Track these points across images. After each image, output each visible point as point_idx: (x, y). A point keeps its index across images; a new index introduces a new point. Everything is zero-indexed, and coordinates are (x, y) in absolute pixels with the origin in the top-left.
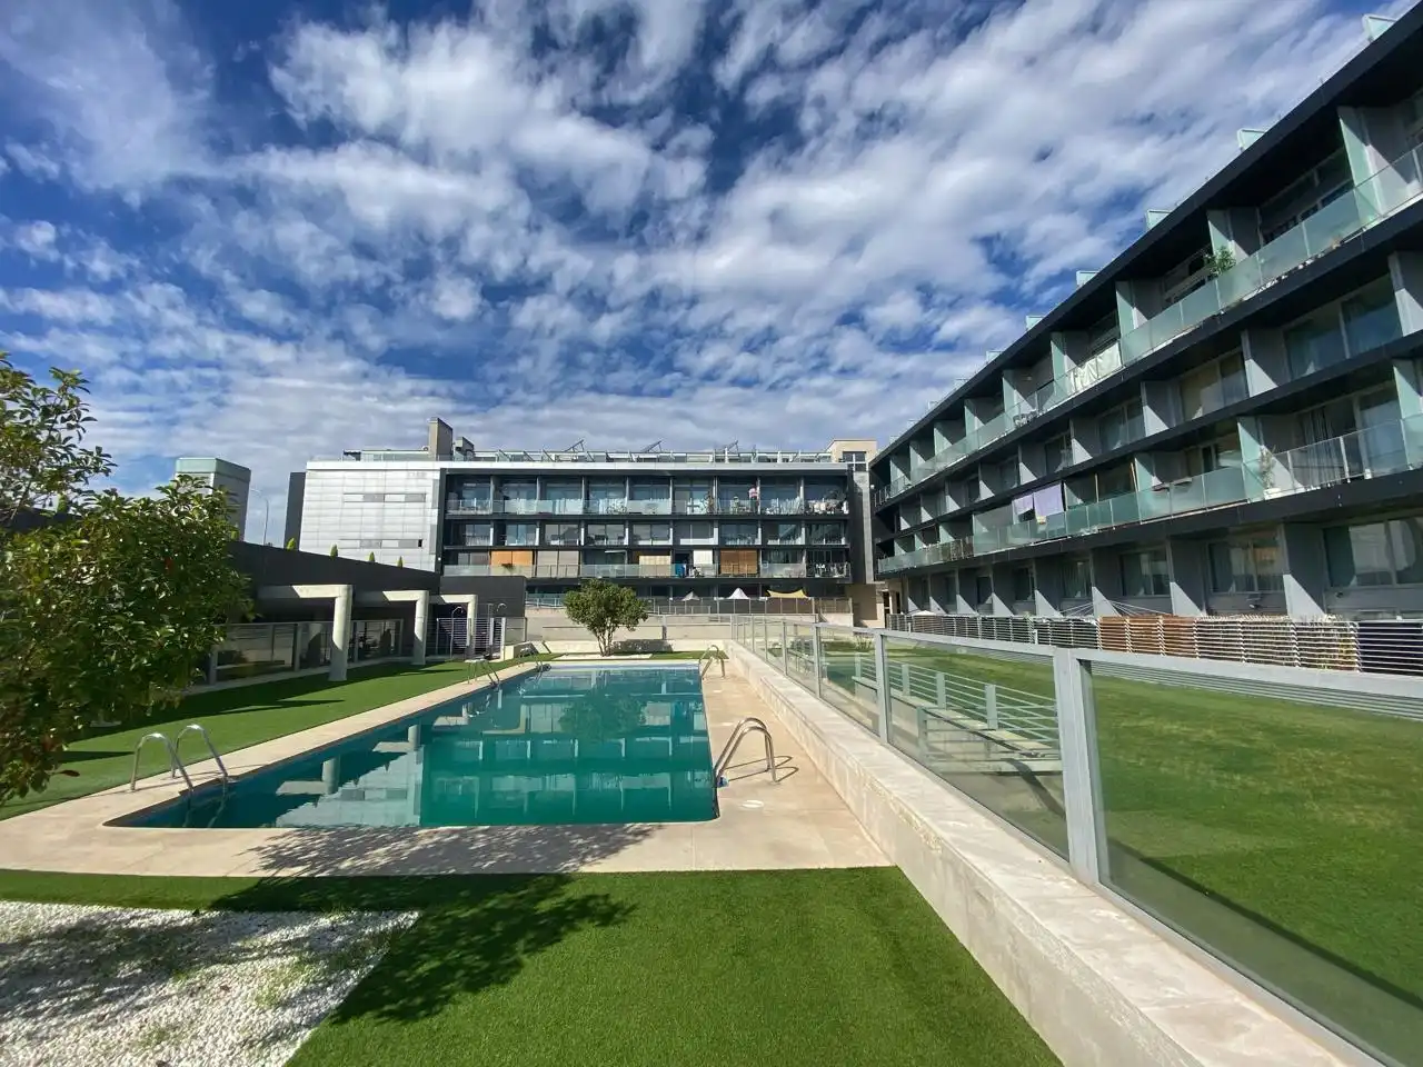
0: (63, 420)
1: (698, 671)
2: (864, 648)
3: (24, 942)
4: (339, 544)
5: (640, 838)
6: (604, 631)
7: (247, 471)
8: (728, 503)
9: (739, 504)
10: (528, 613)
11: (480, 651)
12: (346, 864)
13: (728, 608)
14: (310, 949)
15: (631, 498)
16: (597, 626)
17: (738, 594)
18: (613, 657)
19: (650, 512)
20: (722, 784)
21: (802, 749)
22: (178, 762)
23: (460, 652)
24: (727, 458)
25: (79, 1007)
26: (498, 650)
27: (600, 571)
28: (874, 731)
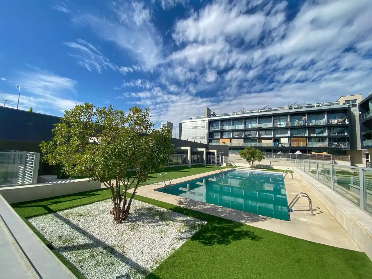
0: (147, 117)
1: (283, 176)
2: (355, 174)
3: (142, 209)
4: (189, 138)
5: (263, 220)
6: (251, 161)
7: (172, 124)
8: (294, 123)
9: (298, 123)
10: (230, 155)
11: (218, 164)
12: (192, 207)
13: (294, 157)
14: (186, 223)
15: (259, 123)
16: (249, 160)
17: (298, 153)
18: (254, 169)
19: (265, 127)
20: (291, 211)
21: (325, 206)
22: (163, 180)
23: (213, 163)
24: (293, 108)
25: (150, 223)
26: (222, 164)
27: (249, 144)
28: (358, 205)
